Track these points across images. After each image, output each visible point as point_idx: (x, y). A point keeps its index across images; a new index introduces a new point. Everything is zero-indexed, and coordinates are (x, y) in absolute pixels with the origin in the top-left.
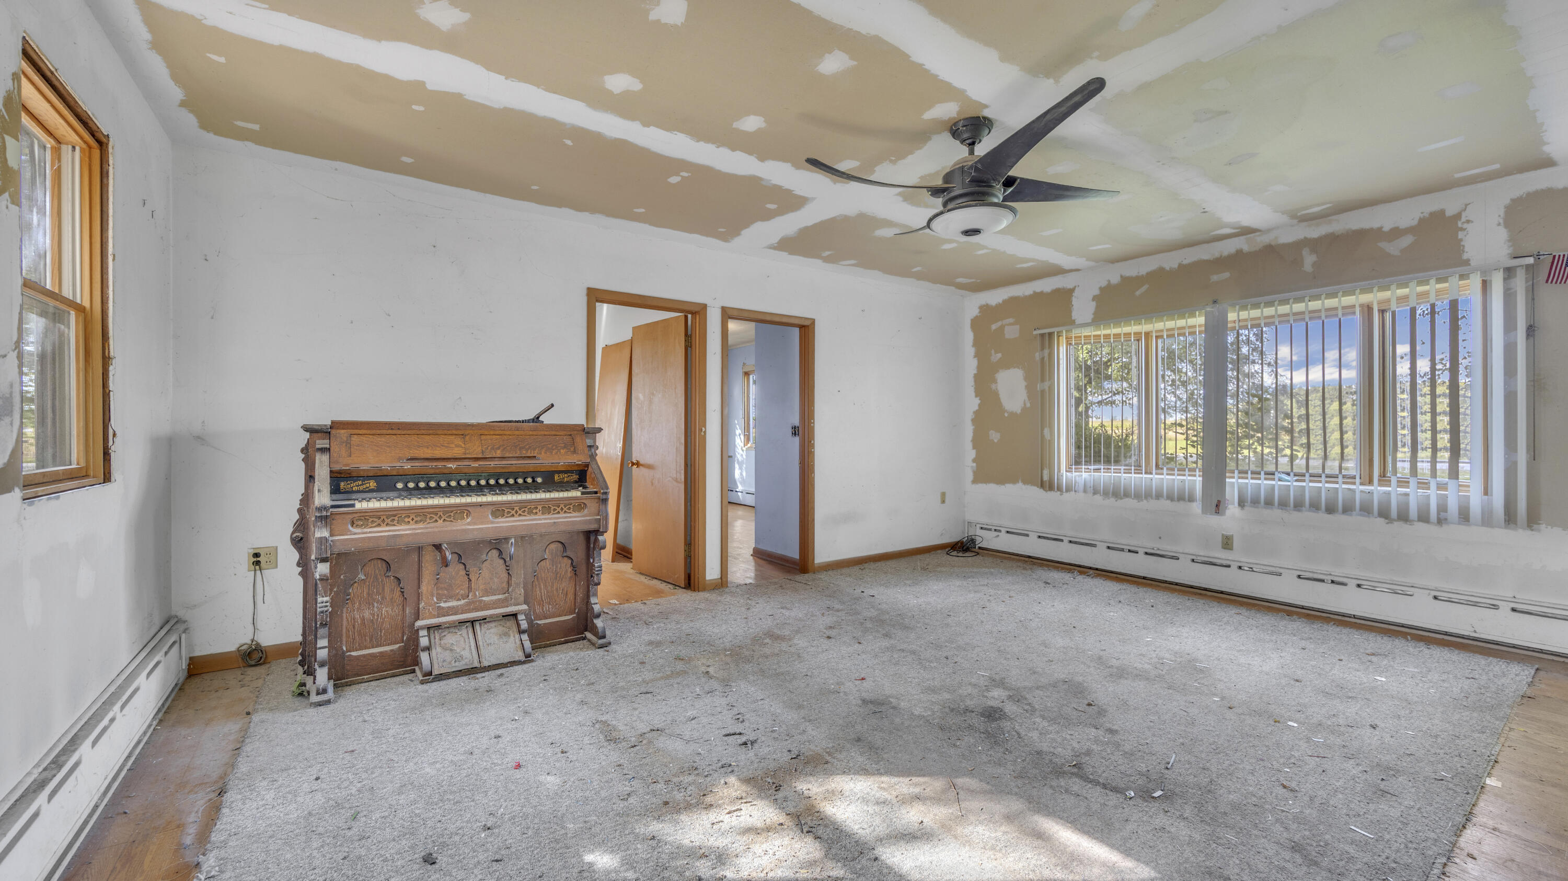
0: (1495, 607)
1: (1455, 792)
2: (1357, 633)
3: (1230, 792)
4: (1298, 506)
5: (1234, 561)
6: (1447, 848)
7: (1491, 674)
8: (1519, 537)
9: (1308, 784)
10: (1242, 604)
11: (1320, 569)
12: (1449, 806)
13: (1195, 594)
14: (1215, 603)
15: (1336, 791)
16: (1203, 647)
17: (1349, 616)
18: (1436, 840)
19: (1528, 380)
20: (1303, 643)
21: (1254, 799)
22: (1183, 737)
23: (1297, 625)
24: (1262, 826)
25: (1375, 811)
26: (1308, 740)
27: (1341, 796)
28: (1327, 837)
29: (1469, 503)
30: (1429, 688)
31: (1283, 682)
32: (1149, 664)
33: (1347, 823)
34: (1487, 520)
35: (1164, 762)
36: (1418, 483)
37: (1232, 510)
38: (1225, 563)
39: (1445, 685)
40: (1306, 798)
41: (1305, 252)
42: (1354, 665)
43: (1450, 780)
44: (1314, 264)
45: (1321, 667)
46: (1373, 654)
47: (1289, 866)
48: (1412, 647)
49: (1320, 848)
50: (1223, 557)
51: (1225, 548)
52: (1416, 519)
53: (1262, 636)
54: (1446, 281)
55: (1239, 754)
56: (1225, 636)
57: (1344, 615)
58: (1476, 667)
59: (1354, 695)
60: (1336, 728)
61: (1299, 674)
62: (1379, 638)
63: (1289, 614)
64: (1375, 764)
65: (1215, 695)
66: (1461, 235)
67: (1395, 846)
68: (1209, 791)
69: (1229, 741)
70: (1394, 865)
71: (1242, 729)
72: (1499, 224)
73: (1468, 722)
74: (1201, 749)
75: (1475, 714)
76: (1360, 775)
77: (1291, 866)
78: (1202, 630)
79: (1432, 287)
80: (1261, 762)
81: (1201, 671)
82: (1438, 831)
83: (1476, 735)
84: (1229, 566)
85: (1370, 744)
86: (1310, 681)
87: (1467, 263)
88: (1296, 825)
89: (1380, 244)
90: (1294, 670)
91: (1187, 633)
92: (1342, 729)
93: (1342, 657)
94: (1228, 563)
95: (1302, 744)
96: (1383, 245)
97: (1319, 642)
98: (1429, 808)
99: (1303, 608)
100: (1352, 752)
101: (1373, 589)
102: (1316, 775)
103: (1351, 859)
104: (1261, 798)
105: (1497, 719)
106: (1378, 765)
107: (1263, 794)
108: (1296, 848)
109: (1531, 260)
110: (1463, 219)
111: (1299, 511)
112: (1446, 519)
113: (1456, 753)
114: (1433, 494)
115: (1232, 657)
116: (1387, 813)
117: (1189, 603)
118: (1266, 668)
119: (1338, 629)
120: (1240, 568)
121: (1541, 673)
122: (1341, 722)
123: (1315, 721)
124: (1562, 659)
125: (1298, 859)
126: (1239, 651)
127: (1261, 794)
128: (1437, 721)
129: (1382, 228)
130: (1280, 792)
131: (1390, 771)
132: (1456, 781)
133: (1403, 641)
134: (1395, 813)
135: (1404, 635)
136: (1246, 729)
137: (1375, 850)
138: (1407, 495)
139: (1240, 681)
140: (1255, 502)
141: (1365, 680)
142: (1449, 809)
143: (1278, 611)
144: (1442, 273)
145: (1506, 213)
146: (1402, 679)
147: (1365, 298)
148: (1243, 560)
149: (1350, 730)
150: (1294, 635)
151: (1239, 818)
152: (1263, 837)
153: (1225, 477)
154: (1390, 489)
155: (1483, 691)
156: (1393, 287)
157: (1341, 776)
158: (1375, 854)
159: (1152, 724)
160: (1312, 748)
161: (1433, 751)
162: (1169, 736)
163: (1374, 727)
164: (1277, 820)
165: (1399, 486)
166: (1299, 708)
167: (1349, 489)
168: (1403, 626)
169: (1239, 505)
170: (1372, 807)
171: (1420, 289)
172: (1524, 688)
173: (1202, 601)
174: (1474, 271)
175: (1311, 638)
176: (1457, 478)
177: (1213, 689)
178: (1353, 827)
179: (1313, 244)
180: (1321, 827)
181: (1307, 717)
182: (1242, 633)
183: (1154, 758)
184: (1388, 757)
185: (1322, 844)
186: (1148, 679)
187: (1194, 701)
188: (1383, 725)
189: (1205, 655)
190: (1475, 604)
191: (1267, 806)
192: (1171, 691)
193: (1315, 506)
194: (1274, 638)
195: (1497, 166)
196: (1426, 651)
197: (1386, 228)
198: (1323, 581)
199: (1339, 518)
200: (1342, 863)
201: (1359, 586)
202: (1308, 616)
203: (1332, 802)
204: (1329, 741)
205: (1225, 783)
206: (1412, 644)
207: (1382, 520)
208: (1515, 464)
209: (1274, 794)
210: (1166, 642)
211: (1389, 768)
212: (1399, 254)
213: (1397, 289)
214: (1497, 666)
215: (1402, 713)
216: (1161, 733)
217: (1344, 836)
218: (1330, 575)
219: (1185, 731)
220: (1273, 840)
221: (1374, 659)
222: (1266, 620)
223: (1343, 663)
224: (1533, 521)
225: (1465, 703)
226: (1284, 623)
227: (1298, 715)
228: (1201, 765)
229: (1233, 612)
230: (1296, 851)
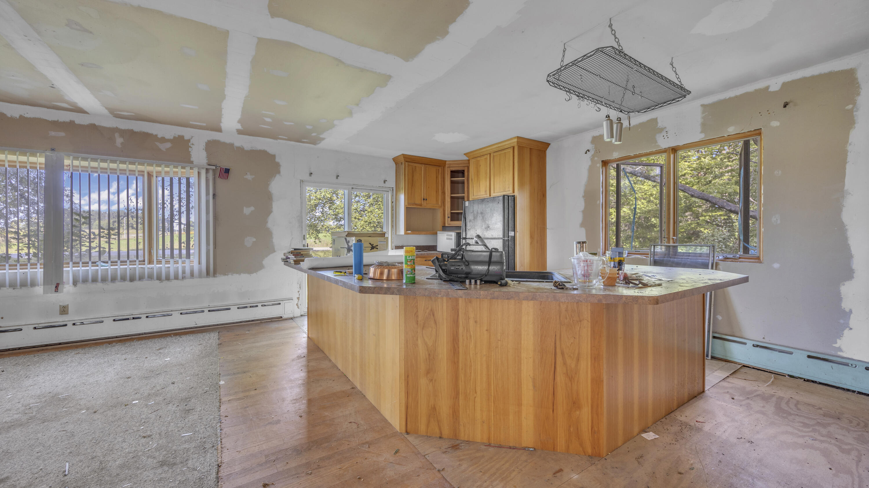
0: (203, 311)
1: (212, 394)
2: (149, 341)
3: (115, 461)
4: (114, 279)
5: (70, 321)
6: (218, 418)
7: (206, 340)
8: (211, 280)
9: (155, 428)
10: (77, 347)
11: (126, 313)
12: (213, 401)
13: (38, 351)
14: (57, 352)
15: (169, 423)
16: (60, 384)
17: (142, 334)
18: (214, 418)
19: (213, 216)
20: (124, 357)
21: (131, 455)
22: (69, 448)
23: (118, 347)
24: (141, 466)
25: (188, 421)
26: (147, 406)
27: (172, 424)
28: (174, 448)
29: (193, 269)
30: (188, 355)
31: (121, 382)
32: (18, 414)
33: (180, 435)
34: (200, 276)
35: (61, 473)
36: (166, 261)
37: (68, 288)
38: (62, 324)
39: (193, 351)
40: (158, 436)
41: (117, 135)
42: (154, 358)
43: (209, 390)
44: (122, 144)
45: (138, 365)
46: (160, 349)
47: (163, 475)
48: (174, 339)
49: (173, 455)
50: (61, 320)
51: (62, 314)
52: (173, 278)
53: (98, 361)
54: (185, 169)
55: (112, 436)
56: (73, 370)
57: (139, 334)
58: (200, 339)
59: (159, 372)
60: (157, 392)
61: (128, 373)
62: (159, 340)
63: (110, 343)
64: (180, 400)
65: (81, 410)
66: (190, 149)
67: (201, 431)
68: (102, 469)
69: (102, 432)
70: (204, 440)
71: (108, 420)
72: (203, 149)
73: (206, 363)
74: (86, 447)
75: (207, 359)
76: (176, 409)
77: (164, 475)
78: (55, 373)
79: (179, 170)
80: (127, 432)
81: (65, 399)
82: (213, 414)
83: (210, 367)
84: (66, 325)
85: (175, 392)
86: (136, 375)
87: (192, 162)
88: (158, 452)
89: (156, 143)
90: (124, 373)
91: (43, 379)
92: (160, 391)
93: (147, 356)
94: (65, 323)
95: (145, 410)
96: (158, 144)
97: (132, 352)
98: (207, 406)
99: (117, 337)
100: (169, 400)
101: (154, 316)
102: (157, 421)
103: (188, 450)
104: (135, 451)
105: (214, 357)
106: (182, 400)
107: (135, 448)
108: (162, 464)
109: (214, 167)
110: (191, 143)
111: (114, 282)
112: (185, 277)
113: (207, 378)
114: (180, 266)
115: (83, 381)
116: (193, 419)
117: (36, 359)
118: (108, 379)
119: (139, 342)
120: (74, 324)
121: (220, 333)
122: (158, 388)
123: (146, 394)
124: (223, 326)
125: (166, 468)
126: (87, 376)
127: (133, 449)
128: (196, 368)
129: (157, 135)
130: (143, 442)
131: (187, 400)
132: (211, 389)
133: (170, 338)
134: (196, 417)
135: (170, 335)
136: (110, 419)
137: (195, 439)
138: (169, 267)
139: (95, 393)
140: (85, 281)
141: (161, 363)
142: (213, 403)
143: (102, 343)
144: (184, 164)
145: (206, 145)
146: (176, 356)
147: (150, 168)
148: (76, 319)
149: (164, 390)
150: (118, 354)
151: (127, 471)
152: (145, 471)
153: (63, 267)
154: (161, 265)
155: (206, 348)
156: (163, 166)
157: (169, 414)
158: (196, 440)
159: (39, 454)
160: (150, 409)
161: (199, 381)
162: (58, 454)
163: (173, 383)
164: (148, 457)
165: (166, 264)
166: (136, 392)
167: (142, 267)
168: (168, 331)
169: (73, 284)
170: (187, 420)
171: (175, 170)
172: (218, 342)
173: (46, 354)
174: (196, 166)
175: (127, 352)
176: (189, 258)
177: (79, 407)
178: (183, 435)
179: (123, 133)
180: (170, 445)
181: (141, 395)
182: (84, 364)
183: (51, 475)
184: (184, 394)
185: (173, 453)
186: (21, 425)
187: (67, 421)
188: (177, 380)
189: (63, 388)
190: (196, 312)
191: (140, 454)
192: (46, 424)
193: (123, 279)
194: (106, 360)
195: (204, 124)
196: (181, 339)
197: (159, 136)
198: (128, 319)
199: (137, 283)
200: (185, 455)
201: (147, 317)
202: (120, 341)
203: (170, 430)
204: (157, 401)
205: (110, 458)
206: (174, 338)
207: (158, 281)
208: (209, 250)
209: (141, 445)
210: (27, 392)
211: (186, 399)
212: (165, 151)
213: (165, 167)
214: (207, 336)
215: (182, 371)
216: (49, 456)
217: (181, 442)
218: (132, 315)
219: (69, 443)
220: (150, 469)
221: (161, 351)
222: (97, 351)
223: (148, 359)
224: (215, 274)
225: (202, 356)
226: (108, 349)
227: (137, 396)
228: (90, 458)
229: (73, 353)
230: (163, 465)
